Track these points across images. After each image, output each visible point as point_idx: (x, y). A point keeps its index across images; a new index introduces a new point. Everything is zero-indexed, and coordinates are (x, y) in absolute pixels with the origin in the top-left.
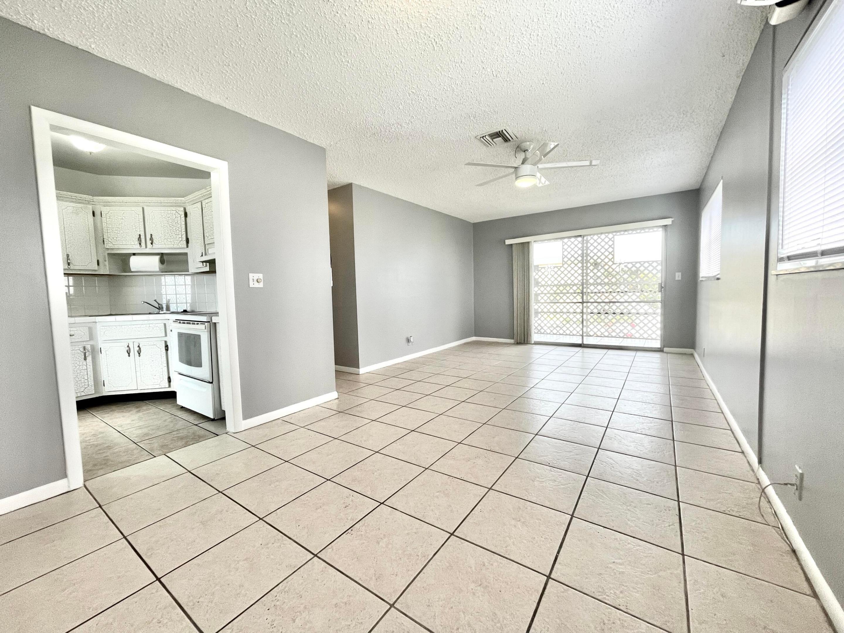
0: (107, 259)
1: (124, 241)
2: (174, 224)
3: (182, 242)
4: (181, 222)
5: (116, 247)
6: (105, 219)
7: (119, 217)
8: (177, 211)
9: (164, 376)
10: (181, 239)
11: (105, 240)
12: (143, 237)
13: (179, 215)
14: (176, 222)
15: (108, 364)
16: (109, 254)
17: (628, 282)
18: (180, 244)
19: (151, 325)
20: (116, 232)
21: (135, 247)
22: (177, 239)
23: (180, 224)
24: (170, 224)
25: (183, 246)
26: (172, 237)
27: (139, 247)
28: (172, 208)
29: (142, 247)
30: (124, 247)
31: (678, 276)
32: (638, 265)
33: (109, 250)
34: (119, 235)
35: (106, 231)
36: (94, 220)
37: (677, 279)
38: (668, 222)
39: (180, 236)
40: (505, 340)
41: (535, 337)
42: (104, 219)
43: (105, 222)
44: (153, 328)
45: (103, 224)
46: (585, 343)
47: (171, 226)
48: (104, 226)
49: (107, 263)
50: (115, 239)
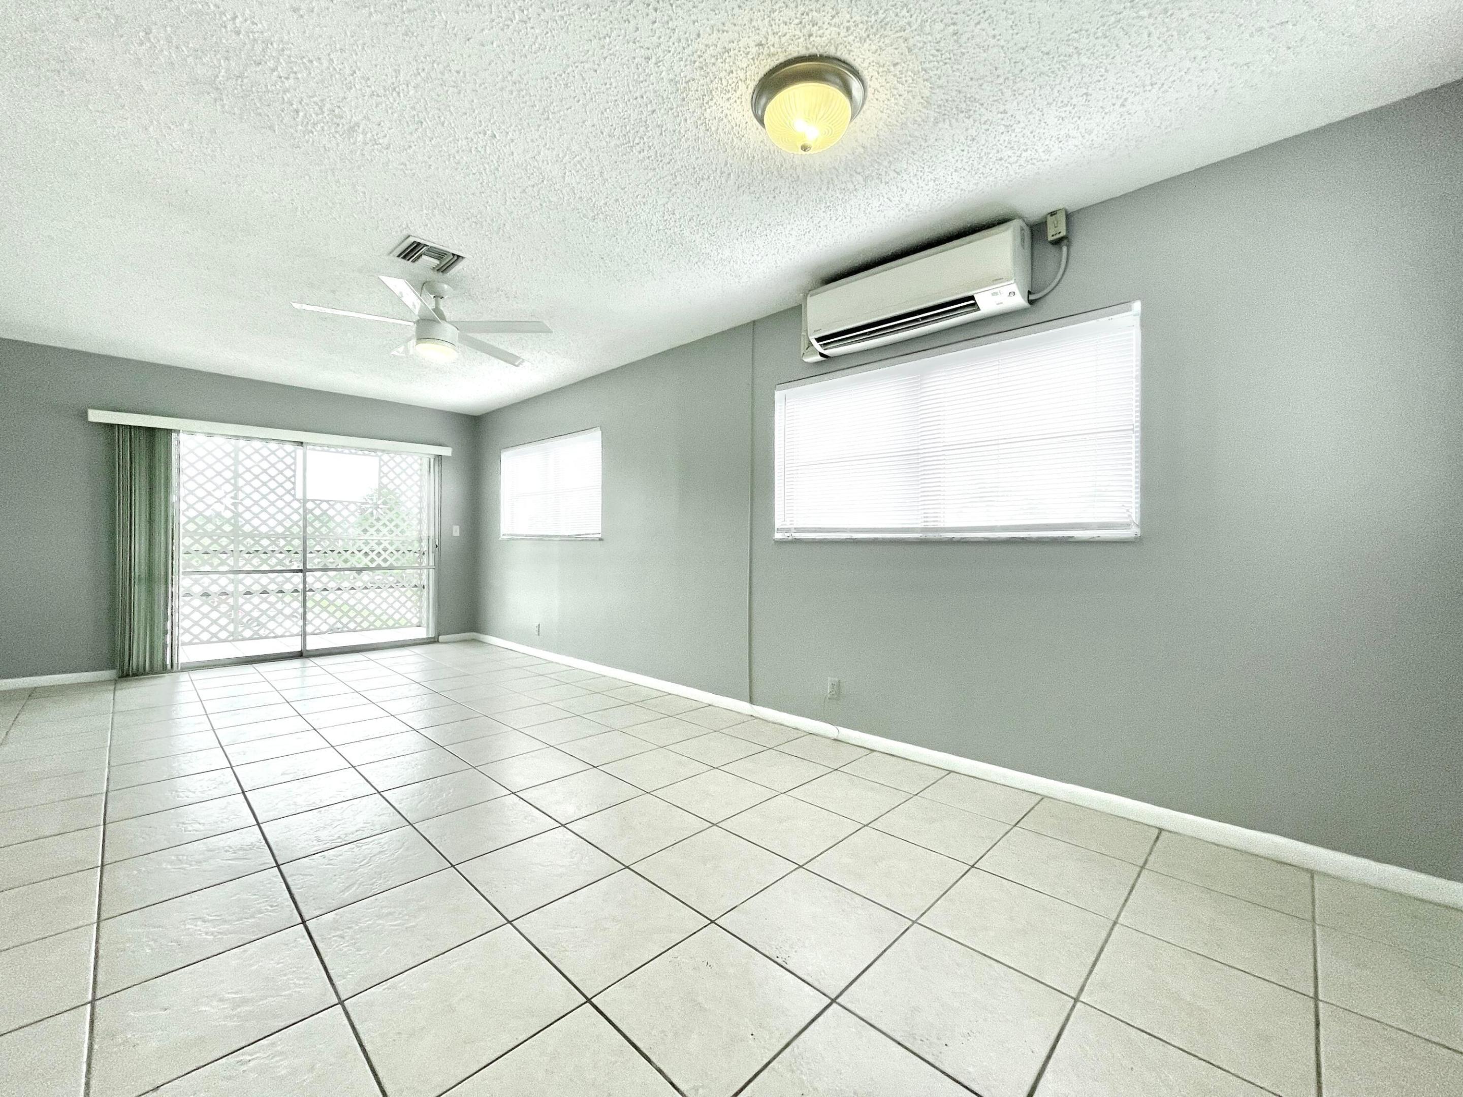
17: (321, 534)
31: (456, 531)
32: (325, 506)
37: (455, 534)
38: (446, 452)
40: (75, 675)
41: (186, 655)
46: (309, 647)
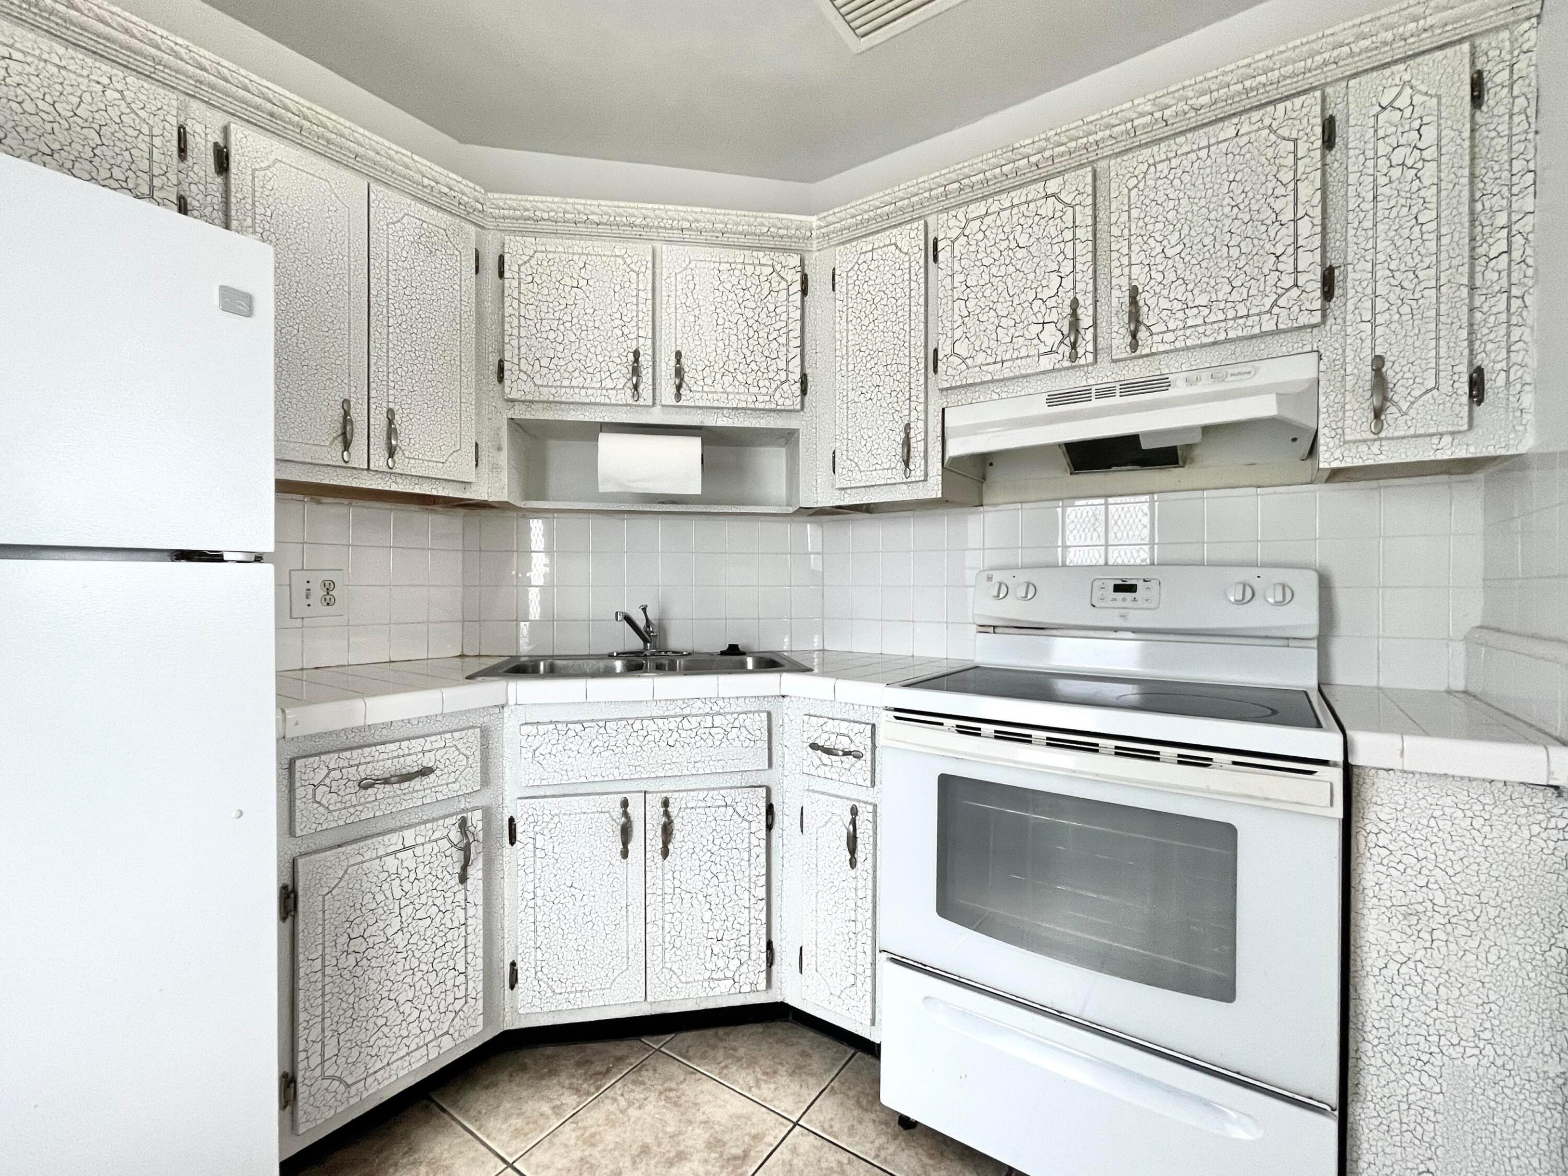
0: (505, 443)
1: (576, 374)
2: (763, 315)
3: (785, 386)
4: (787, 312)
5: (546, 394)
6: (515, 283)
7: (567, 280)
8: (778, 267)
9: (755, 940)
10: (783, 376)
11: (507, 366)
12: (645, 360)
13: (784, 285)
14: (772, 308)
15: (539, 892)
16: (515, 424)
18: (777, 395)
19: (718, 720)
20: (552, 335)
21: (614, 397)
22: (771, 375)
23: (784, 317)
24: (750, 314)
25: (788, 402)
26: (753, 365)
27: (630, 401)
28: (761, 254)
29: (641, 402)
30: (577, 398)
33: (517, 406)
34: (560, 348)
35: (515, 332)
36: (478, 284)
39: (782, 365)
42: (510, 282)
43: (515, 295)
44: (726, 733)
45: (507, 301)
47: (751, 322)
48: (508, 311)
49: (503, 458)
50: (545, 362)
